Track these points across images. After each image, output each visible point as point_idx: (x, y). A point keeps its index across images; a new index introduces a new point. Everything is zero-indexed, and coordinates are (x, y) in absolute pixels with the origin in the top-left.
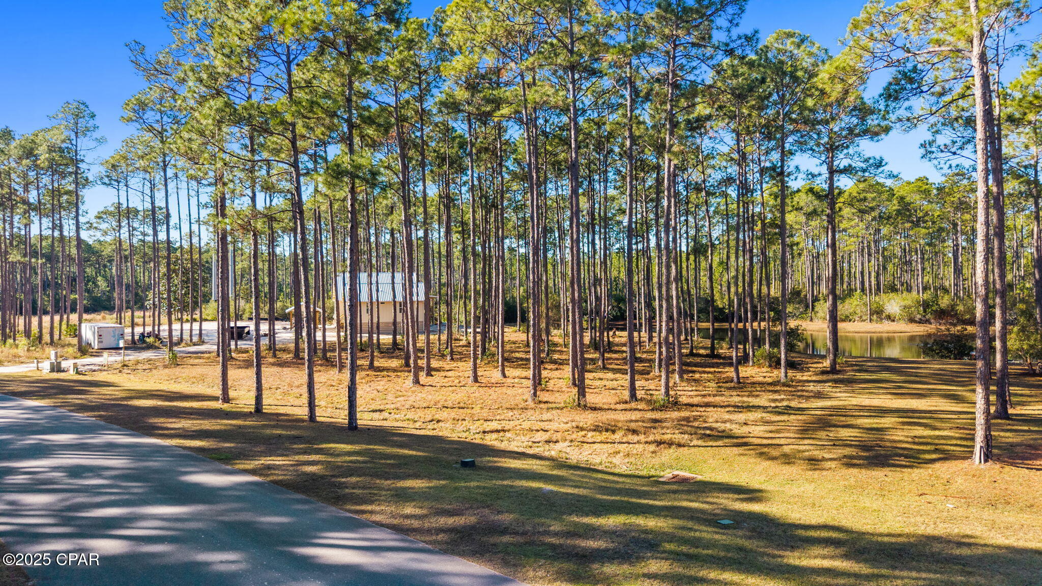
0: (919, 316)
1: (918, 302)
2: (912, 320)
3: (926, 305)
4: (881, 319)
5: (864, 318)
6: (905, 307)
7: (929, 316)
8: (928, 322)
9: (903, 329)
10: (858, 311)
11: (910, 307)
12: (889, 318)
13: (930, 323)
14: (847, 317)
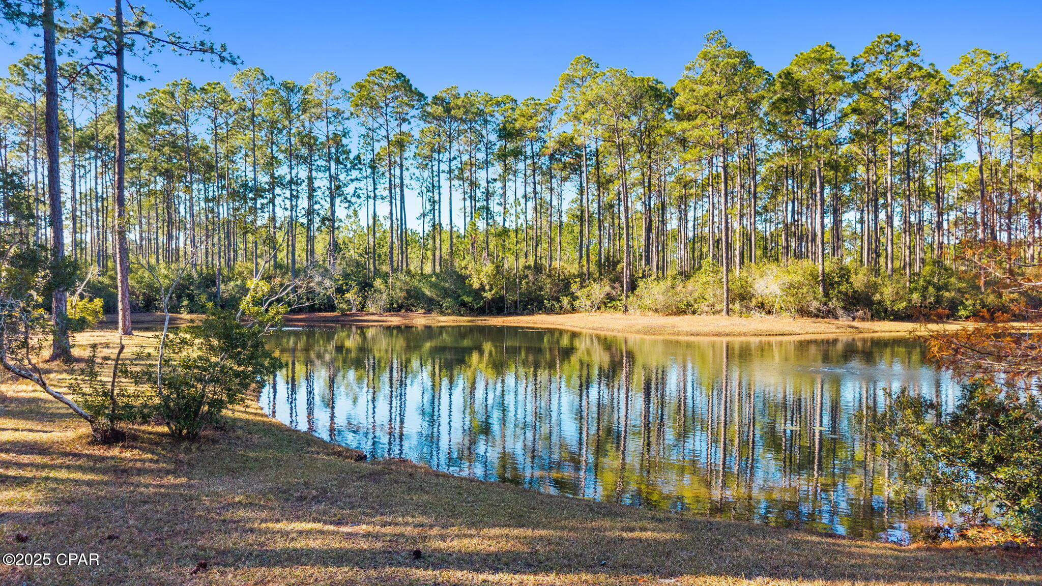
0: (816, 304)
1: (814, 276)
2: (803, 312)
3: (828, 283)
4: (749, 309)
5: (718, 307)
6: (791, 286)
7: (834, 303)
8: (831, 314)
9: (787, 329)
10: (709, 295)
11: (800, 286)
12: (764, 307)
13: (837, 318)
14: (689, 305)
